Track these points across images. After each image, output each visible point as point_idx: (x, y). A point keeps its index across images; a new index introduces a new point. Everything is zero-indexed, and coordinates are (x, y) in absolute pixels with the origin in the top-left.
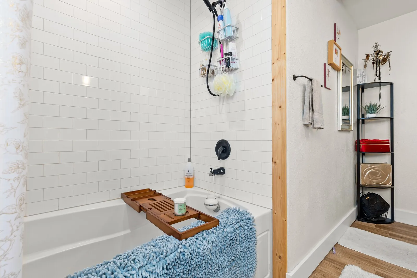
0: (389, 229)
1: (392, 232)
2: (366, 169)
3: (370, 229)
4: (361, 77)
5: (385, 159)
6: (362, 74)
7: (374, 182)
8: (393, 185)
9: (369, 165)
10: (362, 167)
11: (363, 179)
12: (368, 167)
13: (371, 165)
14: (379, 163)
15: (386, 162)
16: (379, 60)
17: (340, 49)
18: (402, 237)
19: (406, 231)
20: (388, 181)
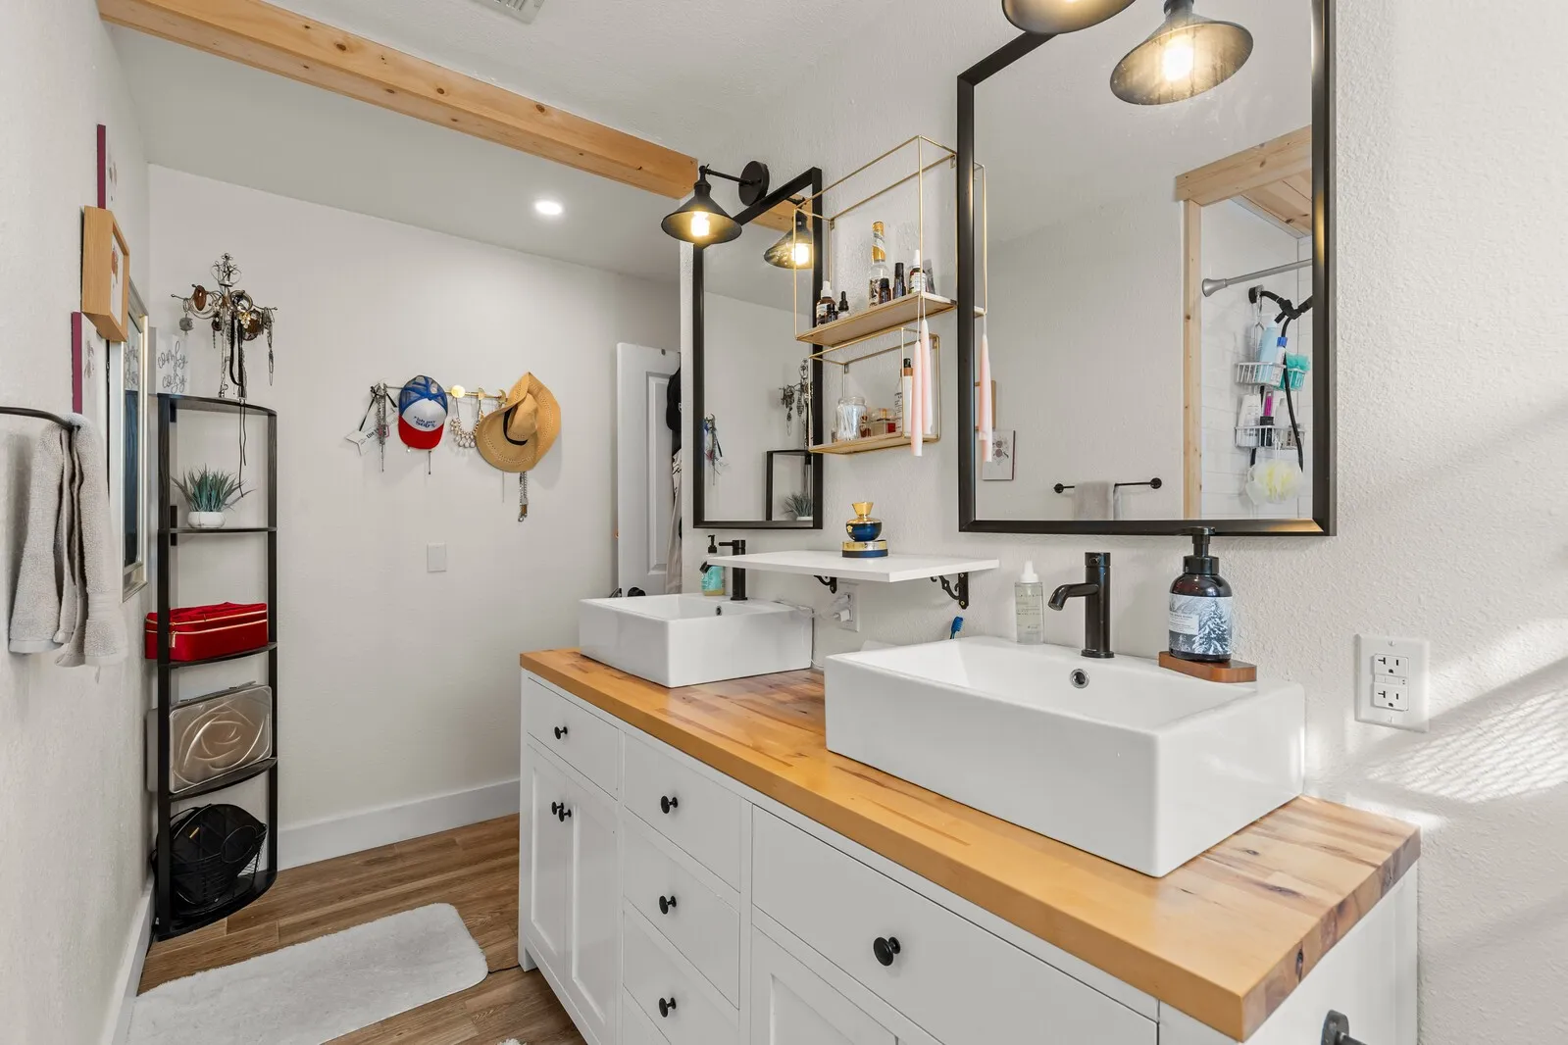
0: (272, 912)
1: (284, 922)
2: (190, 726)
3: (212, 952)
4: (172, 363)
5: (249, 670)
6: (173, 353)
7: (218, 762)
8: (275, 754)
9: (201, 706)
10: (175, 722)
11: (179, 768)
12: (198, 713)
13: (207, 706)
14: (233, 690)
15: (252, 680)
16: (240, 325)
17: (125, 253)
18: (314, 923)
19: (318, 892)
20: (260, 746)
